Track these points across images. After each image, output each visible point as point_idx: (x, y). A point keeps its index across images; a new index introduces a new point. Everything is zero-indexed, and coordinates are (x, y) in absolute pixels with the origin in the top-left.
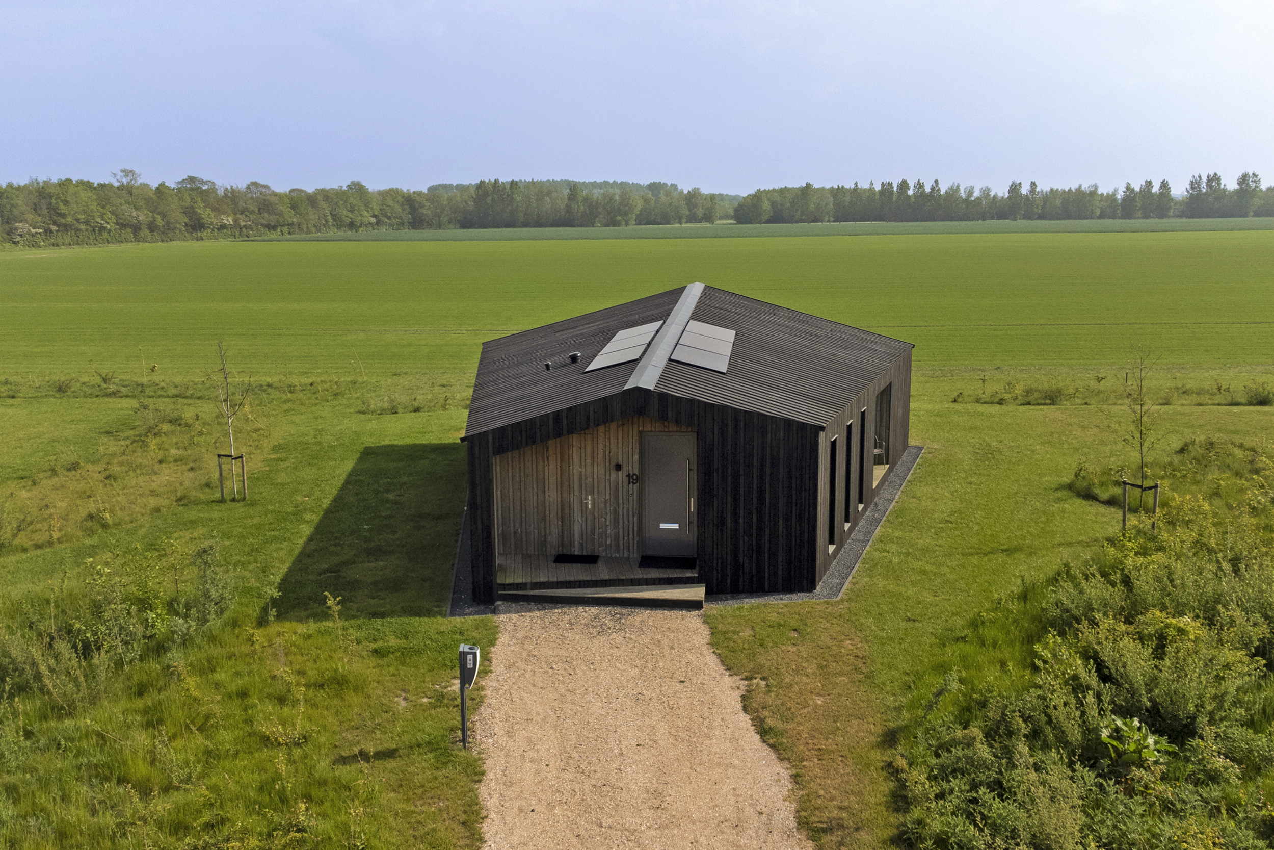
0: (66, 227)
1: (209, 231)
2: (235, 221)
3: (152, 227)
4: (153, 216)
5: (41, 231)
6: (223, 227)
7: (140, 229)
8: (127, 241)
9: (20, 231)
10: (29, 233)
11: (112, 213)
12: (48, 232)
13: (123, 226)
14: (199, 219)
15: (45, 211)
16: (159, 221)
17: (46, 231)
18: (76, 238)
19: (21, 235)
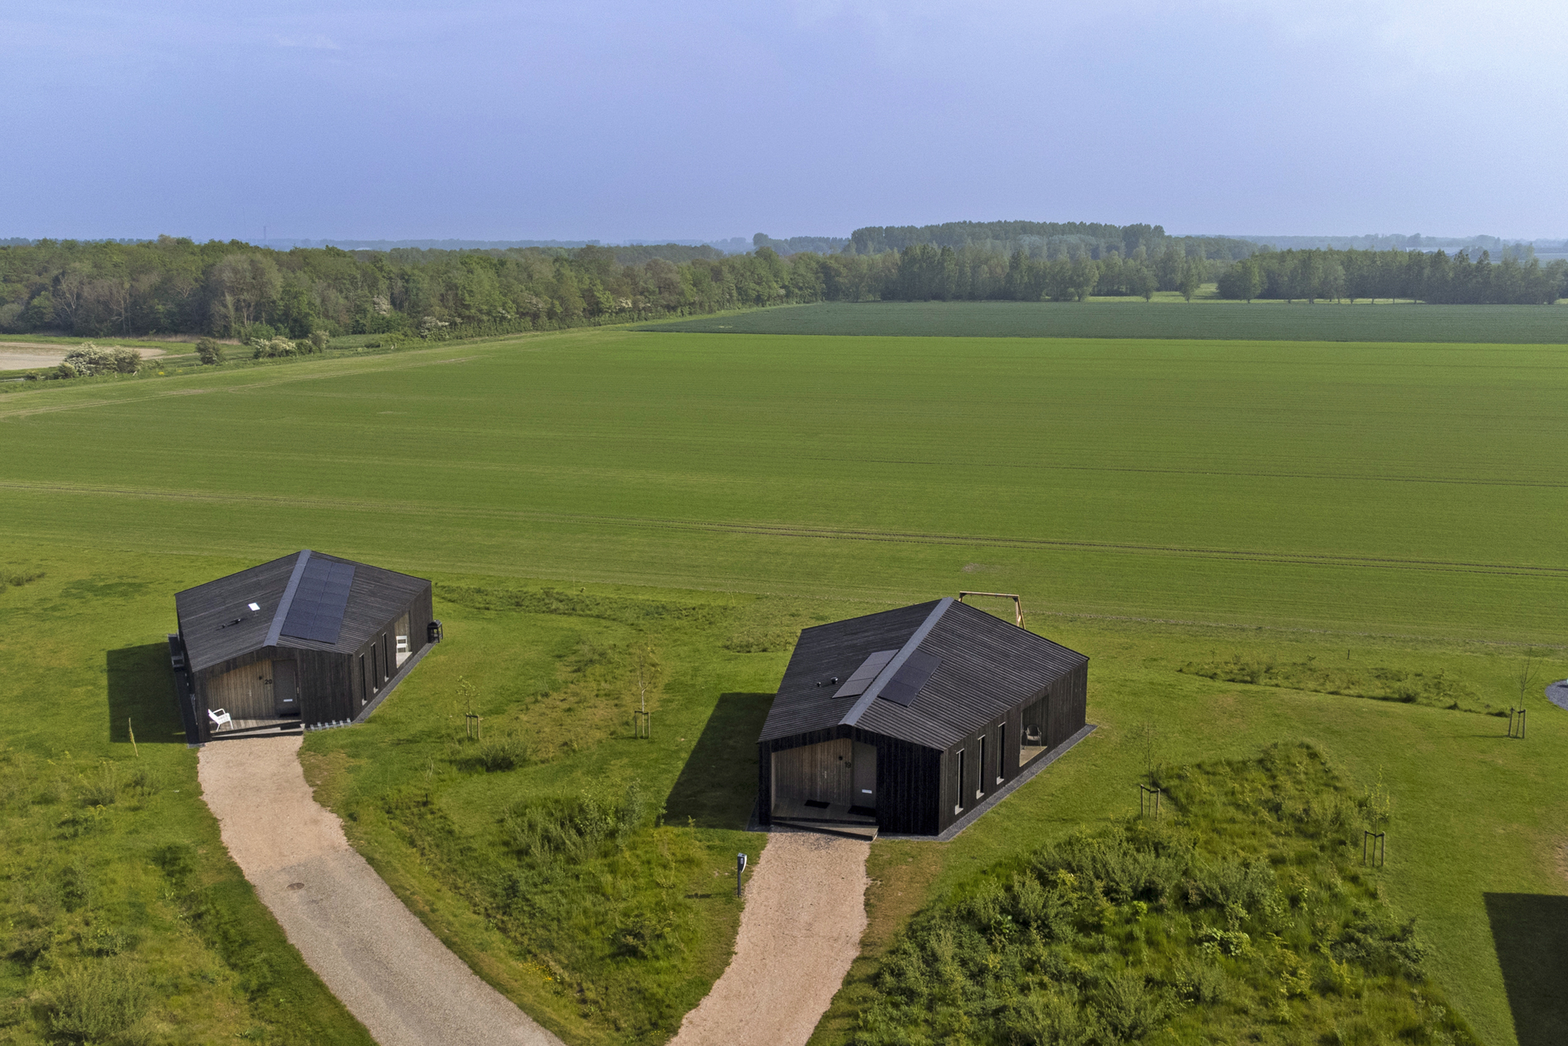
0: (469, 319)
1: (607, 315)
2: (634, 303)
3: (551, 314)
4: (552, 303)
5: (447, 324)
6: (622, 310)
7: (539, 317)
8: (526, 330)
9: (428, 325)
10: (436, 326)
11: (514, 302)
12: (453, 324)
13: (523, 315)
14: (598, 303)
15: (451, 304)
16: (559, 309)
17: (451, 324)
18: (477, 329)
19: (428, 329)
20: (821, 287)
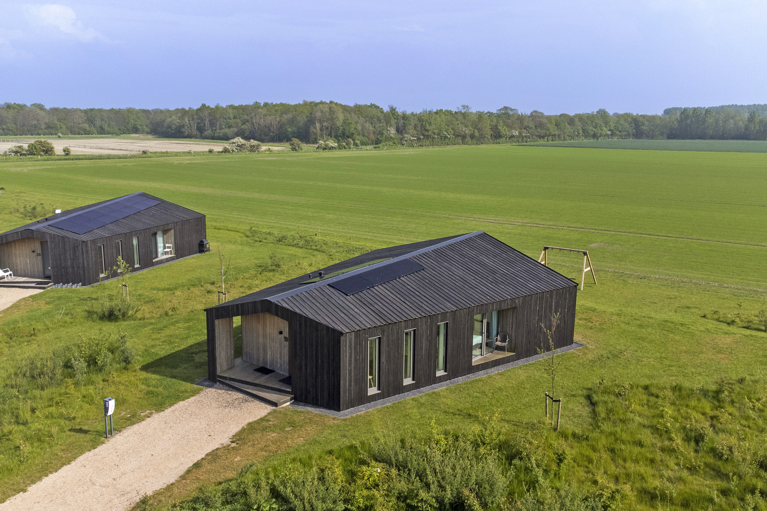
0: (428, 137)
1: (504, 139)
2: (520, 133)
3: (472, 137)
4: (474, 131)
5: (415, 138)
6: (513, 136)
9: (406, 138)
10: (410, 140)
11: (453, 129)
12: (419, 139)
13: (457, 136)
14: (499, 133)
15: (419, 129)
16: (477, 134)
18: (432, 142)
20: (632, 130)
